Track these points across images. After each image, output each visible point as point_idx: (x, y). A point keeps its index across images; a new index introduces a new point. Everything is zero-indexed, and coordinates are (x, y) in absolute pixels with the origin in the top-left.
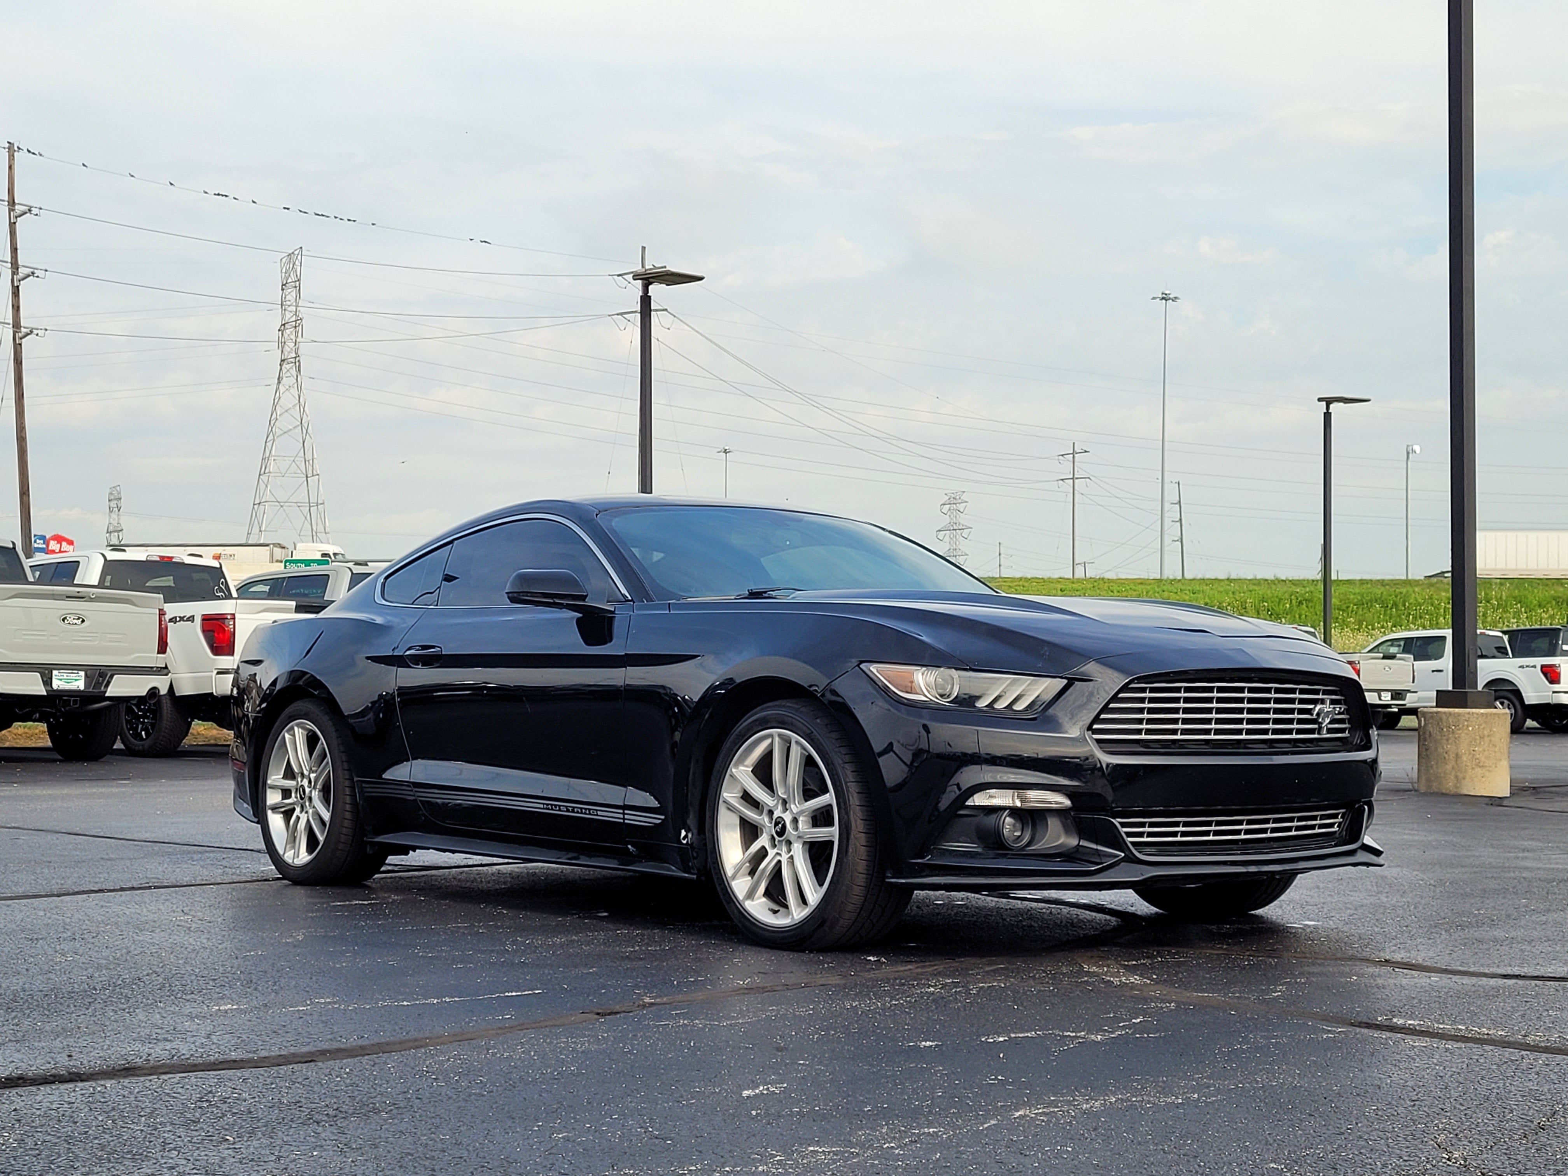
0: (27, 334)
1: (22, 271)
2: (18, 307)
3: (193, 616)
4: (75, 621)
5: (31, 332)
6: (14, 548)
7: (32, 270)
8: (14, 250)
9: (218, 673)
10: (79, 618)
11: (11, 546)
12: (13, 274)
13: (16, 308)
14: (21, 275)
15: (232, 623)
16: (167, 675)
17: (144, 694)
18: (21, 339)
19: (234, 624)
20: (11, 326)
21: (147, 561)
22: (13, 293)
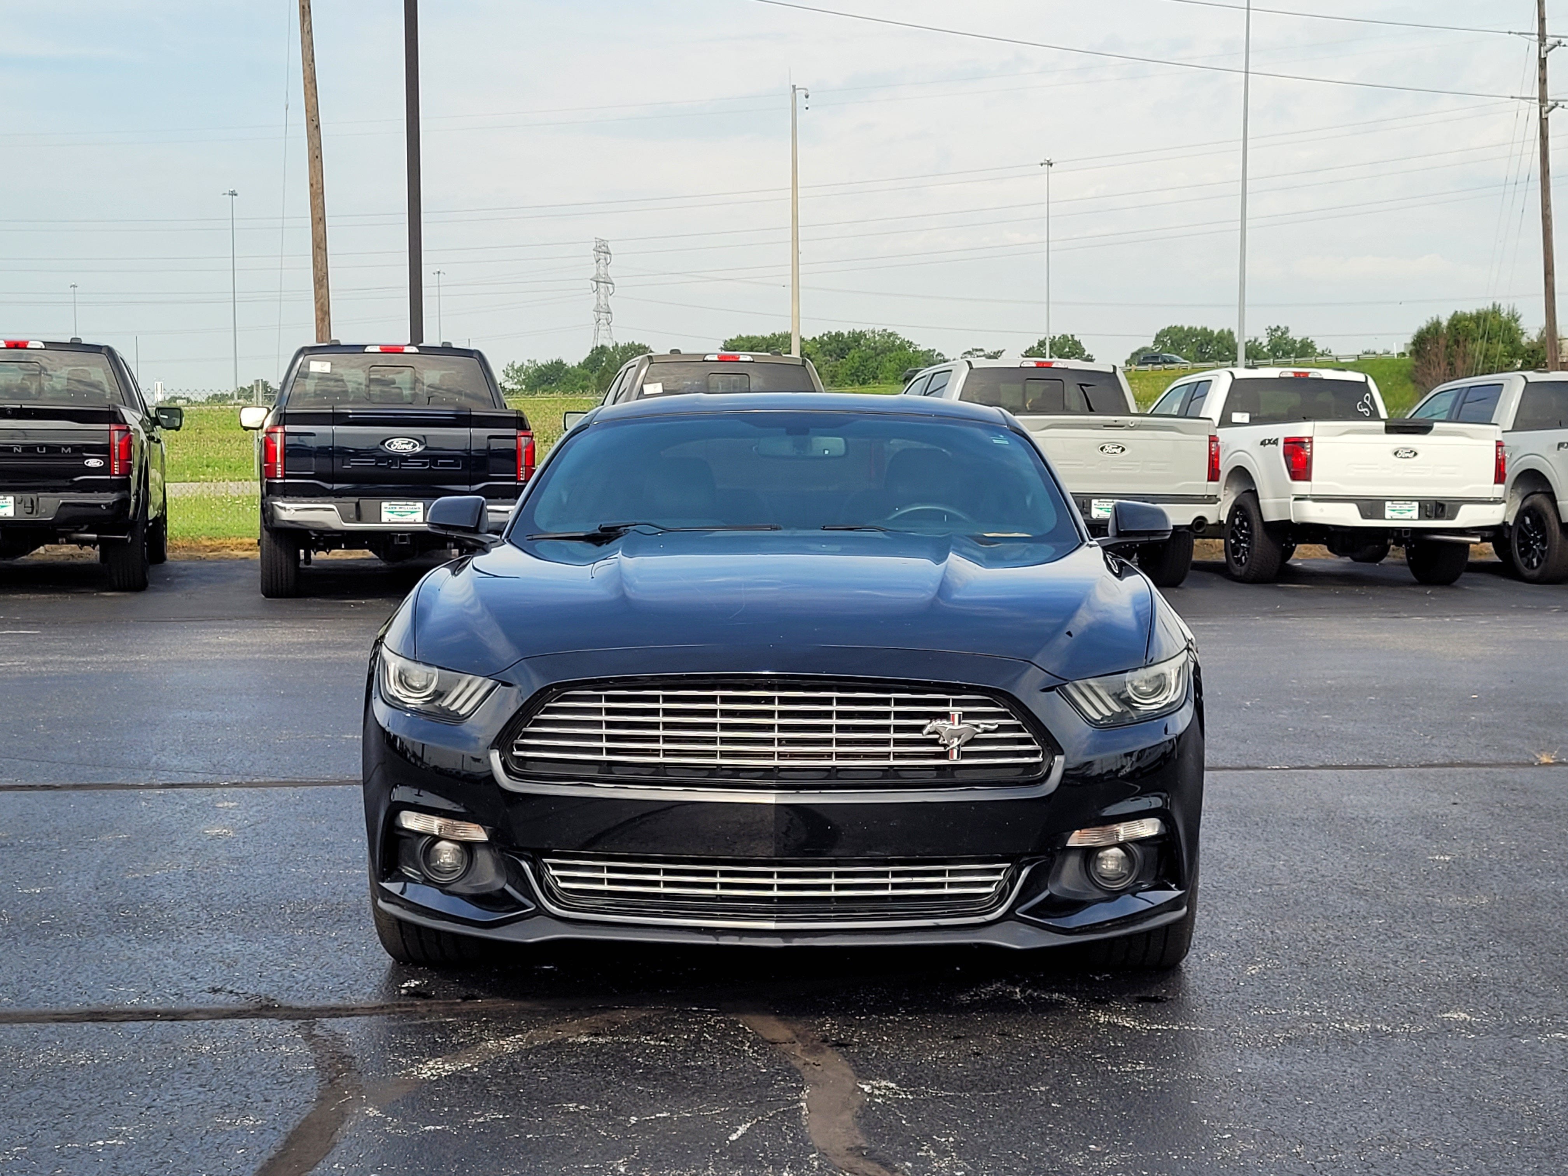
0: (1553, 108)
1: (1550, 41)
2: (1545, 80)
3: (1277, 439)
4: (1115, 450)
5: (1557, 105)
6: (1114, 372)
7: (1558, 39)
8: (1542, 20)
9: (1296, 499)
10: (1119, 447)
11: (1111, 370)
12: (1540, 45)
13: (1543, 81)
14: (1548, 46)
15: (1309, 446)
16: (1215, 503)
17: (1190, 523)
18: (1547, 112)
19: (1311, 448)
20: (1537, 101)
21: (1280, 378)
22: (1540, 66)
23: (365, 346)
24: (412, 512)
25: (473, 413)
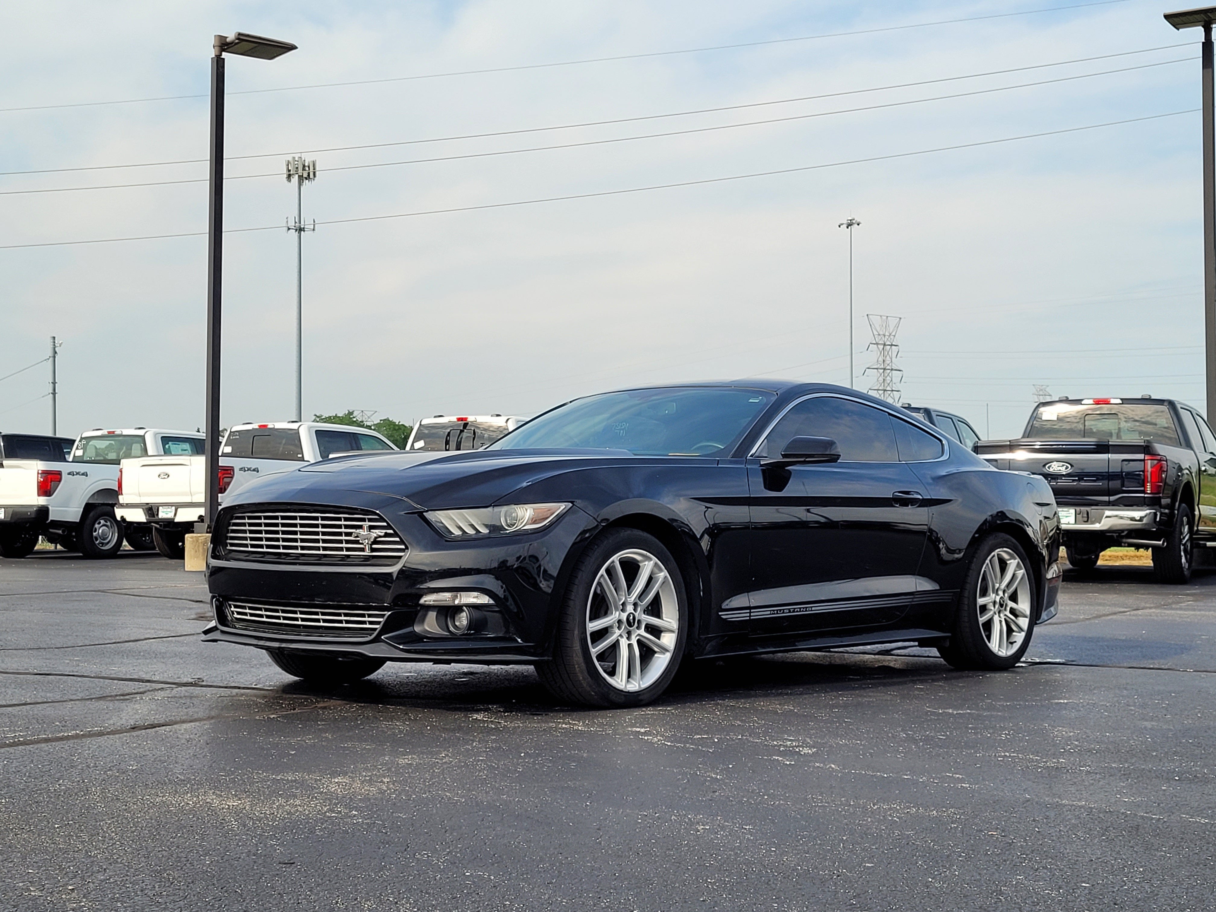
23: (1082, 400)
24: (1067, 517)
25: (1110, 443)
